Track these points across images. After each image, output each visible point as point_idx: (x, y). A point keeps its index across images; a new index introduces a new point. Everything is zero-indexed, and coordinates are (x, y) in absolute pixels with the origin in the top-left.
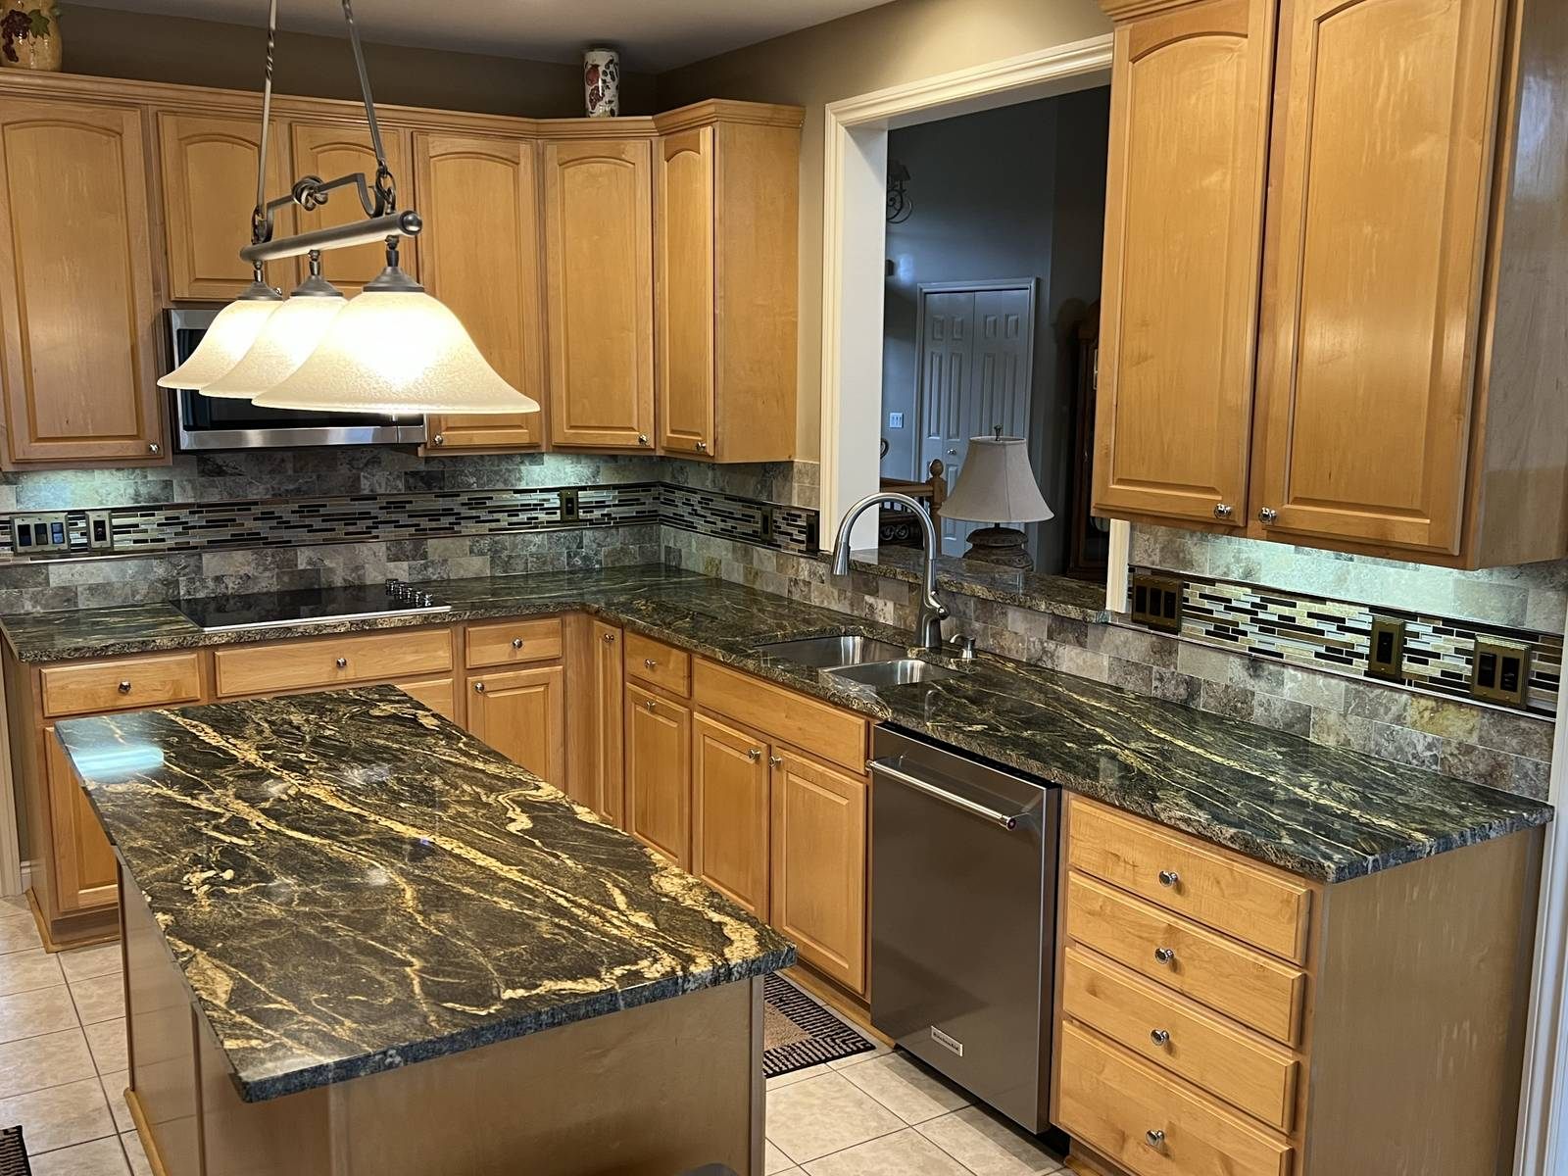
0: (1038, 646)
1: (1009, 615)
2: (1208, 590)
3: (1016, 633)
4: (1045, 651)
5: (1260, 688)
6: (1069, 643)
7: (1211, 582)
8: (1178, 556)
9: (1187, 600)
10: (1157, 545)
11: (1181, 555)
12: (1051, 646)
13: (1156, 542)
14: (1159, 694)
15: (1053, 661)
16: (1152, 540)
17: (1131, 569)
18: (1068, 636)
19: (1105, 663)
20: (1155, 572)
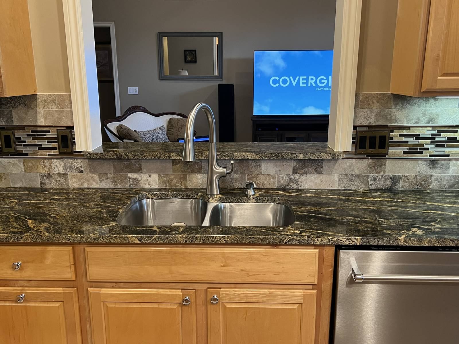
0: (286, 179)
1: (263, 166)
2: (405, 132)
3: (268, 175)
4: (291, 180)
5: (435, 172)
6: (310, 173)
7: (408, 127)
8: (387, 118)
9: (392, 138)
10: (373, 114)
11: (389, 117)
12: (296, 177)
13: (371, 112)
14: (373, 187)
15: (297, 185)
16: (369, 111)
17: (355, 128)
18: (308, 170)
19: (336, 179)
20: (370, 127)
